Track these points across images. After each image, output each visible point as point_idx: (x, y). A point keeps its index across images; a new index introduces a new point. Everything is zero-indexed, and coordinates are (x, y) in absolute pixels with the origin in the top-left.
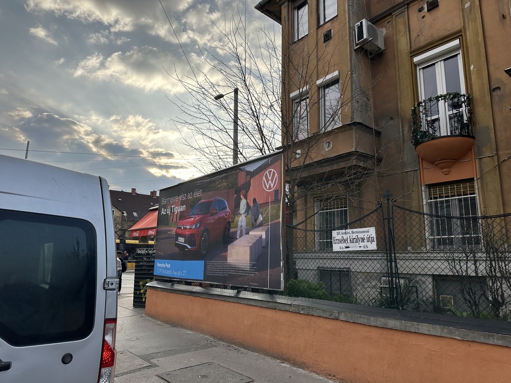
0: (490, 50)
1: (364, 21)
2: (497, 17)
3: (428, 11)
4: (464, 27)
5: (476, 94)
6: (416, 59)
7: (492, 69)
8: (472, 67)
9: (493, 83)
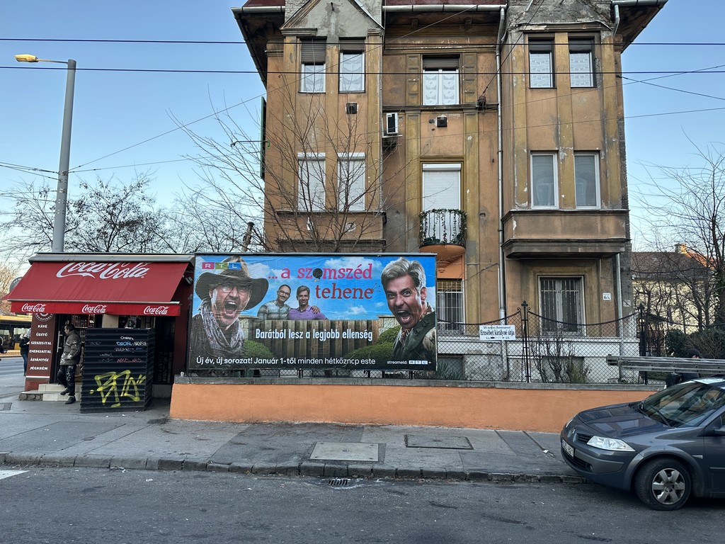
0: (481, 182)
1: (396, 114)
2: (488, 159)
3: (438, 126)
4: (466, 155)
5: (469, 212)
6: (425, 166)
7: (481, 197)
8: (468, 191)
9: (481, 209)
